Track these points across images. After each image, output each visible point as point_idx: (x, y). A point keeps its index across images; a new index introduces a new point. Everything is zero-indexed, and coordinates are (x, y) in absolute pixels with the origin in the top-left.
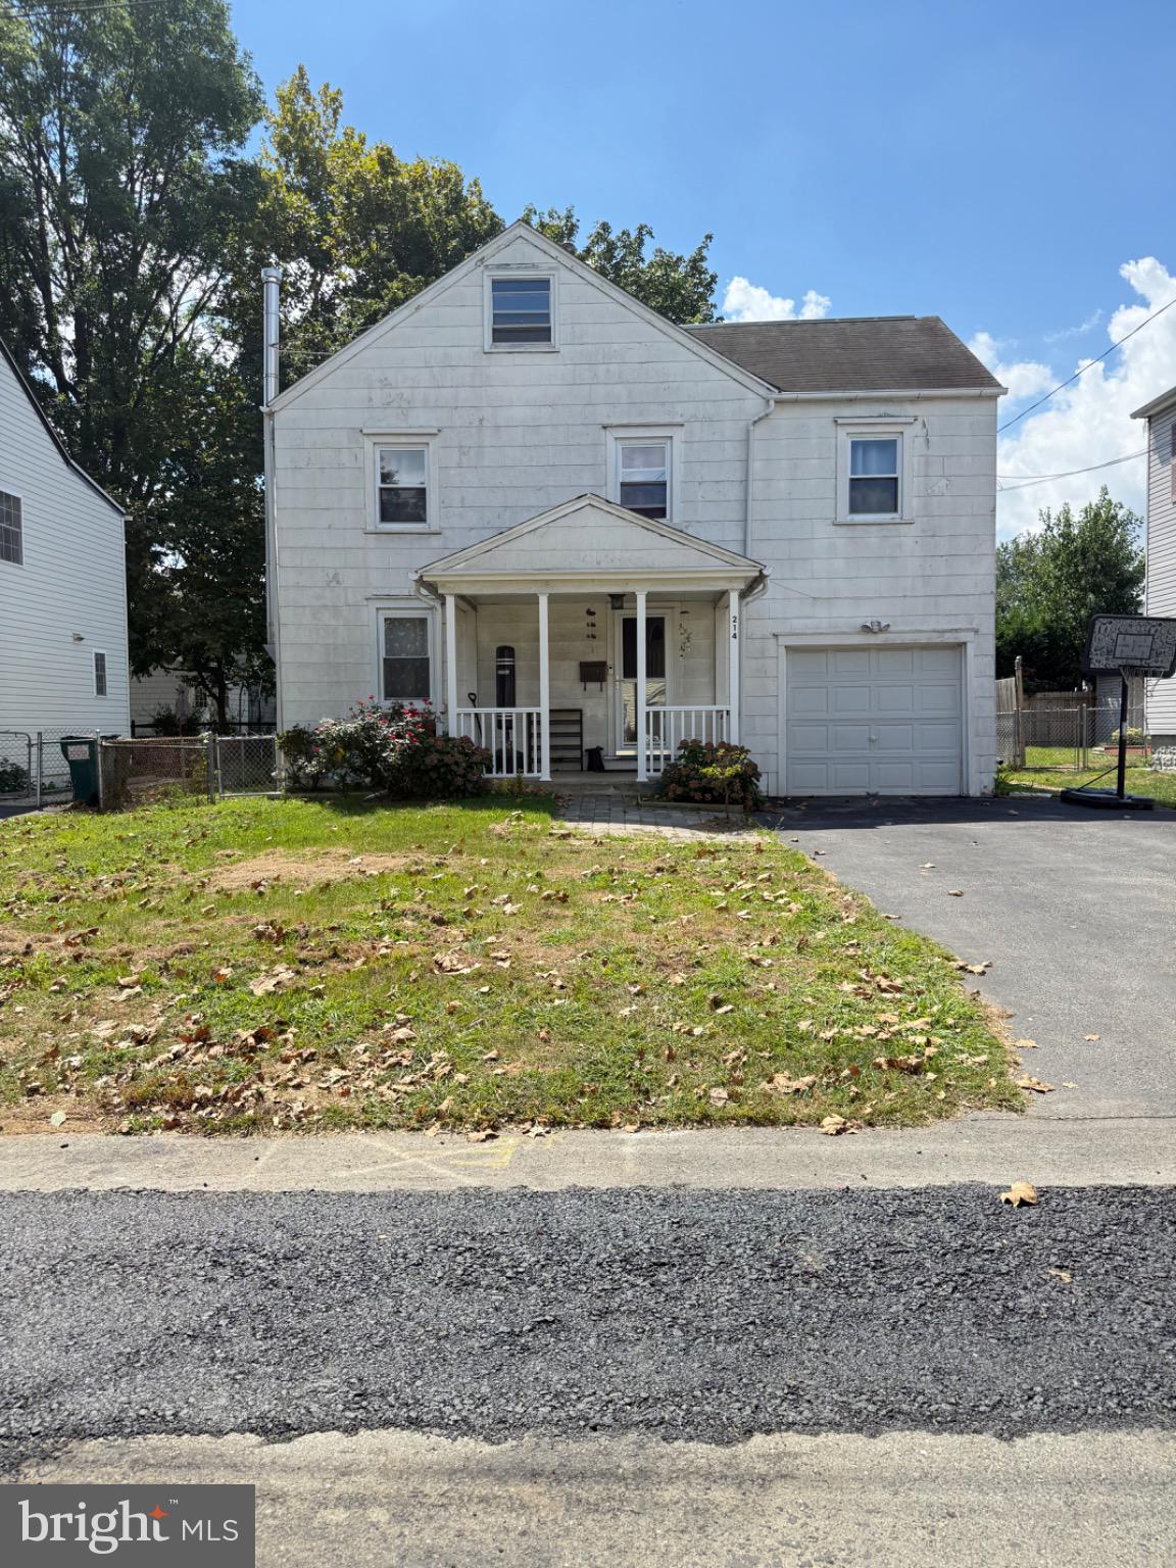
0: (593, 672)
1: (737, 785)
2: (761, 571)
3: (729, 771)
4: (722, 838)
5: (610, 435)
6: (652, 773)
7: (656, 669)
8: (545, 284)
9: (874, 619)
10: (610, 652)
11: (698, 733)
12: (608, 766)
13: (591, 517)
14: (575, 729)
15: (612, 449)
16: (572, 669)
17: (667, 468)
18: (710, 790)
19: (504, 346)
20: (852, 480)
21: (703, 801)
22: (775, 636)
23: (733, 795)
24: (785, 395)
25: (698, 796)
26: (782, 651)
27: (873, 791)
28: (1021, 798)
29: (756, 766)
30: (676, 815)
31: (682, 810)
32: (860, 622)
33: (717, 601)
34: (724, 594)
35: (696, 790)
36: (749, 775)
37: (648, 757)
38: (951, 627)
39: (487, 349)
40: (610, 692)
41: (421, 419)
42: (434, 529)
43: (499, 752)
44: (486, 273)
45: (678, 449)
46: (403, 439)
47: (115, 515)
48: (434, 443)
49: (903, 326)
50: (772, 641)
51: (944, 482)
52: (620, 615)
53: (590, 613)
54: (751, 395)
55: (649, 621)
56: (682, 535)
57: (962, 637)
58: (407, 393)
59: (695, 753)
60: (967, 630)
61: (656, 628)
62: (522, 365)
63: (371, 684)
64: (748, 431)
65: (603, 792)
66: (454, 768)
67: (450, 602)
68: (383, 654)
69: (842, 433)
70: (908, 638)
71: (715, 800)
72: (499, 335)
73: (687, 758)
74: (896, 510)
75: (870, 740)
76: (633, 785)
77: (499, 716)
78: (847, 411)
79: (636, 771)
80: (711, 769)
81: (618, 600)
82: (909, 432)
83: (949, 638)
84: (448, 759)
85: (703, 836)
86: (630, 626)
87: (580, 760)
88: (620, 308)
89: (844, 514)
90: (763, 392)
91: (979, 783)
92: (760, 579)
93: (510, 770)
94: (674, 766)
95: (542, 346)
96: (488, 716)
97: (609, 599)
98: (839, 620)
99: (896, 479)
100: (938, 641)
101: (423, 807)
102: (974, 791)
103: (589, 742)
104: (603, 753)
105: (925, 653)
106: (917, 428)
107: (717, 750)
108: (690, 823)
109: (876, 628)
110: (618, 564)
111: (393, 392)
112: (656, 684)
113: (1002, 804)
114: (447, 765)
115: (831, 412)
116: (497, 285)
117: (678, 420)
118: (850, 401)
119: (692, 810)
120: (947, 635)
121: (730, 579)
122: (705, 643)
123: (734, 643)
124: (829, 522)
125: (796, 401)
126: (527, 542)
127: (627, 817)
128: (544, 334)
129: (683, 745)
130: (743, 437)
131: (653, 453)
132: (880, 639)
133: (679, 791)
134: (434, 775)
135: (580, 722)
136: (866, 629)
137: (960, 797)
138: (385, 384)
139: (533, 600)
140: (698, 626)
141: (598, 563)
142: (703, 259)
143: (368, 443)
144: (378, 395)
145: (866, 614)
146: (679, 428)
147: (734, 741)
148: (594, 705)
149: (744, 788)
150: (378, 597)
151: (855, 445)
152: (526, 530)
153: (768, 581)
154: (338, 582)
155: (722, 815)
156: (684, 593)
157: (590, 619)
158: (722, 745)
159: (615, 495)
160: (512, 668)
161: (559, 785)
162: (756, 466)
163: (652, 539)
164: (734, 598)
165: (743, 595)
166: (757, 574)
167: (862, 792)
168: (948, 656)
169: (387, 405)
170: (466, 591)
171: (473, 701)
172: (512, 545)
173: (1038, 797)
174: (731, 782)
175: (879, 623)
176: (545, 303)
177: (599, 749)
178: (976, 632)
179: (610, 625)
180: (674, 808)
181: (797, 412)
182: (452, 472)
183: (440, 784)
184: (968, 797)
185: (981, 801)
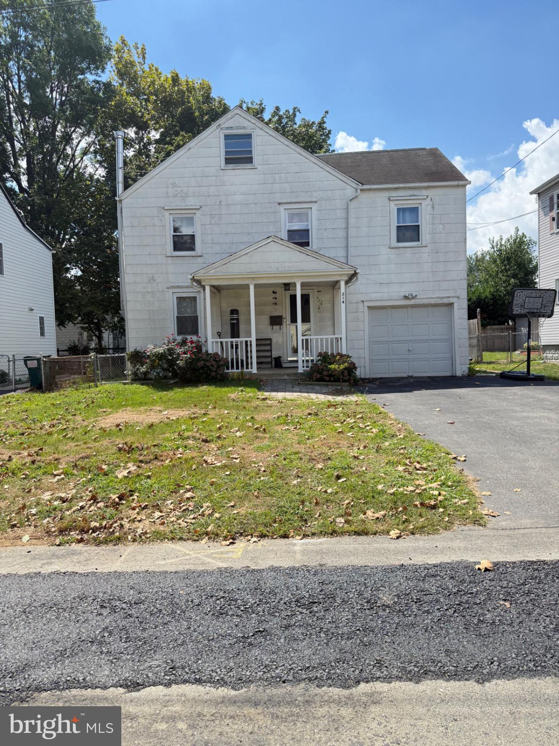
0: (276, 321)
1: (346, 373)
2: (355, 271)
3: (342, 367)
4: (339, 399)
5: (282, 208)
6: (305, 368)
7: (306, 319)
8: (249, 136)
9: (410, 293)
10: (284, 311)
11: (327, 349)
12: (284, 365)
13: (274, 247)
14: (268, 348)
15: (283, 214)
16: (266, 320)
17: (309, 223)
18: (333, 376)
19: (231, 166)
20: (398, 227)
21: (330, 381)
22: (363, 302)
23: (345, 378)
24: (365, 187)
25: (328, 379)
26: (366, 309)
27: (410, 374)
28: (481, 377)
29: (354, 364)
30: (317, 388)
31: (320, 385)
32: (403, 294)
33: (334, 285)
34: (338, 282)
35: (326, 376)
36: (352, 368)
37: (303, 361)
38: (445, 296)
39: (222, 168)
40: (284, 330)
41: (192, 202)
42: (199, 254)
43: (232, 360)
44: (221, 132)
45: (314, 214)
46: (183, 212)
47: (47, 251)
48: (198, 213)
49: (420, 153)
50: (361, 304)
51: (441, 227)
52: (289, 293)
53: (274, 293)
54: (349, 187)
55: (302, 296)
56: (317, 254)
57: (451, 300)
58: (185, 189)
59: (325, 358)
60: (453, 297)
61: (305, 299)
62: (239, 175)
63: (171, 328)
64: (348, 204)
65: (282, 378)
66: (211, 368)
67: (208, 289)
68: (176, 315)
69: (392, 204)
70: (426, 302)
71: (335, 381)
72: (228, 161)
73: (322, 361)
74: (419, 241)
75: (409, 350)
76: (296, 374)
77: (232, 342)
78: (394, 194)
79: (297, 367)
80: (333, 366)
81: (287, 286)
82: (424, 203)
83: (445, 301)
84: (208, 364)
85: (330, 398)
86: (293, 298)
87: (271, 363)
88: (285, 147)
89: (394, 243)
90: (354, 185)
91: (461, 370)
92: (355, 274)
93: (237, 368)
94: (316, 365)
95: (249, 166)
96: (227, 343)
97: (283, 286)
98: (392, 294)
99: (418, 226)
100: (440, 302)
101: (197, 386)
102: (459, 373)
103: (275, 354)
104: (282, 359)
105: (434, 308)
106: (428, 201)
107: (336, 357)
108: (324, 391)
109: (410, 297)
110: (287, 269)
111: (179, 189)
112: (306, 326)
113: (472, 379)
114: (208, 367)
115: (387, 194)
116: (227, 137)
117: (314, 199)
118: (396, 189)
119: (325, 385)
120: (444, 299)
121: (341, 275)
122: (329, 306)
123: (343, 305)
124: (387, 247)
125: (370, 190)
126: (244, 259)
127: (294, 389)
128: (250, 160)
129: (320, 354)
130: (345, 207)
131: (302, 215)
132: (412, 302)
133: (318, 376)
134: (202, 371)
135: (270, 345)
136: (406, 297)
137: (452, 376)
138: (174, 185)
139: (247, 287)
140: (326, 297)
141: (278, 269)
142: (324, 122)
143: (167, 214)
144: (171, 191)
145: (406, 290)
146: (315, 204)
147: (344, 352)
148: (276, 336)
149: (349, 375)
150: (173, 287)
151: (399, 210)
152: (242, 254)
153: (359, 276)
154: (154, 280)
155: (339, 388)
156: (319, 282)
157: (274, 295)
158: (338, 354)
159: (285, 236)
160: (238, 320)
161: (261, 375)
162: (352, 221)
163: (303, 257)
164: (343, 284)
165: (347, 283)
166: (353, 272)
167: (405, 375)
168: (444, 309)
169: (176, 196)
170: (215, 283)
171: (219, 336)
172: (237, 261)
173: (489, 376)
174: (343, 372)
175: (412, 295)
176: (250, 145)
177: (280, 357)
178: (458, 297)
179: (284, 298)
180: (316, 385)
181: (371, 195)
182: (207, 227)
183: (204, 375)
184: (456, 377)
185: (462, 378)
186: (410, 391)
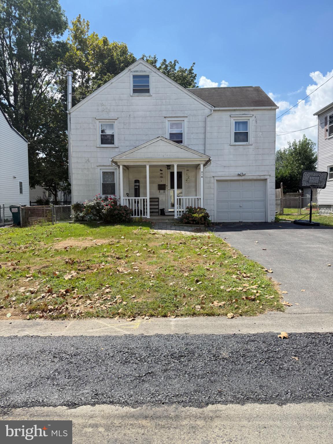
0: (162, 187)
1: (203, 219)
2: (209, 158)
3: (201, 215)
4: (199, 234)
5: (167, 120)
6: (179, 216)
7: (180, 186)
8: (148, 77)
9: (241, 172)
10: (167, 182)
11: (192, 204)
12: (166, 214)
13: (161, 143)
14: (157, 203)
15: (167, 124)
16: (156, 186)
17: (183, 129)
18: (195, 221)
19: (136, 94)
20: (235, 133)
21: (193, 224)
23: (202, 222)
24: (216, 109)
25: (192, 222)
26: (215, 181)
27: (241, 221)
28: (283, 223)
29: (208, 214)
30: (185, 228)
31: (187, 226)
32: (237, 173)
33: (197, 167)
34: (199, 165)
35: (191, 221)
36: (206, 216)
37: (178, 211)
38: (263, 174)
39: (131, 95)
40: (167, 193)
41: (113, 115)
42: (116, 146)
43: (135, 210)
44: (131, 73)
45: (186, 124)
46: (107, 121)
47: (25, 142)
48: (116, 122)
49: (249, 89)
50: (213, 178)
51: (261, 133)
52: (169, 171)
53: (161, 170)
54: (206, 108)
55: (178, 173)
56: (187, 148)
57: (266, 177)
58: (109, 107)
59: (191, 210)
60: (267, 175)
61: (180, 175)
62: (141, 100)
63: (99, 190)
64: (206, 119)
65: (165, 221)
66: (123, 215)
67: (121, 167)
68: (102, 182)
69: (232, 119)
70: (251, 178)
71: (196, 224)
72: (135, 91)
73: (188, 212)
74: (247, 141)
75: (240, 206)
76: (173, 219)
77: (135, 200)
78: (233, 113)
79: (174, 215)
80: (195, 215)
81: (169, 167)
82: (251, 119)
83: (262, 178)
84: (121, 212)
85: (193, 234)
86: (172, 174)
87: (158, 212)
88: (170, 84)
89: (233, 142)
90: (210, 107)
91: (271, 219)
92: (209, 160)
93: (138, 215)
94: (185, 214)
95: (147, 94)
96: (132, 200)
97: (166, 166)
98: (231, 173)
99: (247, 132)
100: (259, 178)
101: (113, 225)
102: (269, 221)
103: (161, 207)
104: (165, 210)
105: (255, 182)
106: (253, 118)
107: (197, 209)
108: (190, 230)
109: (242, 175)
110: (169, 156)
111: (105, 107)
112: (180, 191)
113: (277, 224)
114: (120, 214)
115: (229, 113)
116: (134, 77)
117: (186, 115)
118: (235, 110)
119: (190, 226)
120: (262, 177)
121: (201, 161)
122: (193, 179)
123: (202, 179)
124: (229, 144)
125: (219, 110)
126: (143, 150)
127: (172, 228)
128: (148, 91)
129: (188, 208)
130: (204, 120)
131: (179, 125)
132: (243, 178)
133: (186, 221)
134: (117, 217)
135: (158, 201)
136: (239, 175)
137: (265, 222)
138: (102, 105)
139: (145, 167)
140: (192, 174)
141: (163, 156)
142: (192, 70)
143: (97, 122)
144: (100, 108)
145: (239, 171)
146: (186, 118)
147: (202, 207)
148: (162, 196)
149: (205, 220)
150: (100, 166)
151: (236, 123)
152: (142, 147)
153: (211, 161)
154: (89, 161)
155: (198, 228)
156: (188, 165)
157: (161, 172)
158: (199, 208)
159: (168, 136)
160: (139, 186)
161: (153, 219)
162: (208, 129)
163: (178, 149)
164: (202, 166)
165: (204, 165)
166: (208, 159)
167: (238, 221)
168: (262, 182)
169: (103, 111)
170: (126, 164)
171: (128, 195)
172: (139, 151)
173: (287, 222)
174: (201, 218)
175: (243, 173)
176: (148, 82)
177: (163, 209)
178: (270, 176)
179: (167, 174)
180: (185, 226)
181: (219, 113)
182: (122, 130)
183: (118, 219)
184: (267, 222)
185: (271, 223)
186: (241, 231)
